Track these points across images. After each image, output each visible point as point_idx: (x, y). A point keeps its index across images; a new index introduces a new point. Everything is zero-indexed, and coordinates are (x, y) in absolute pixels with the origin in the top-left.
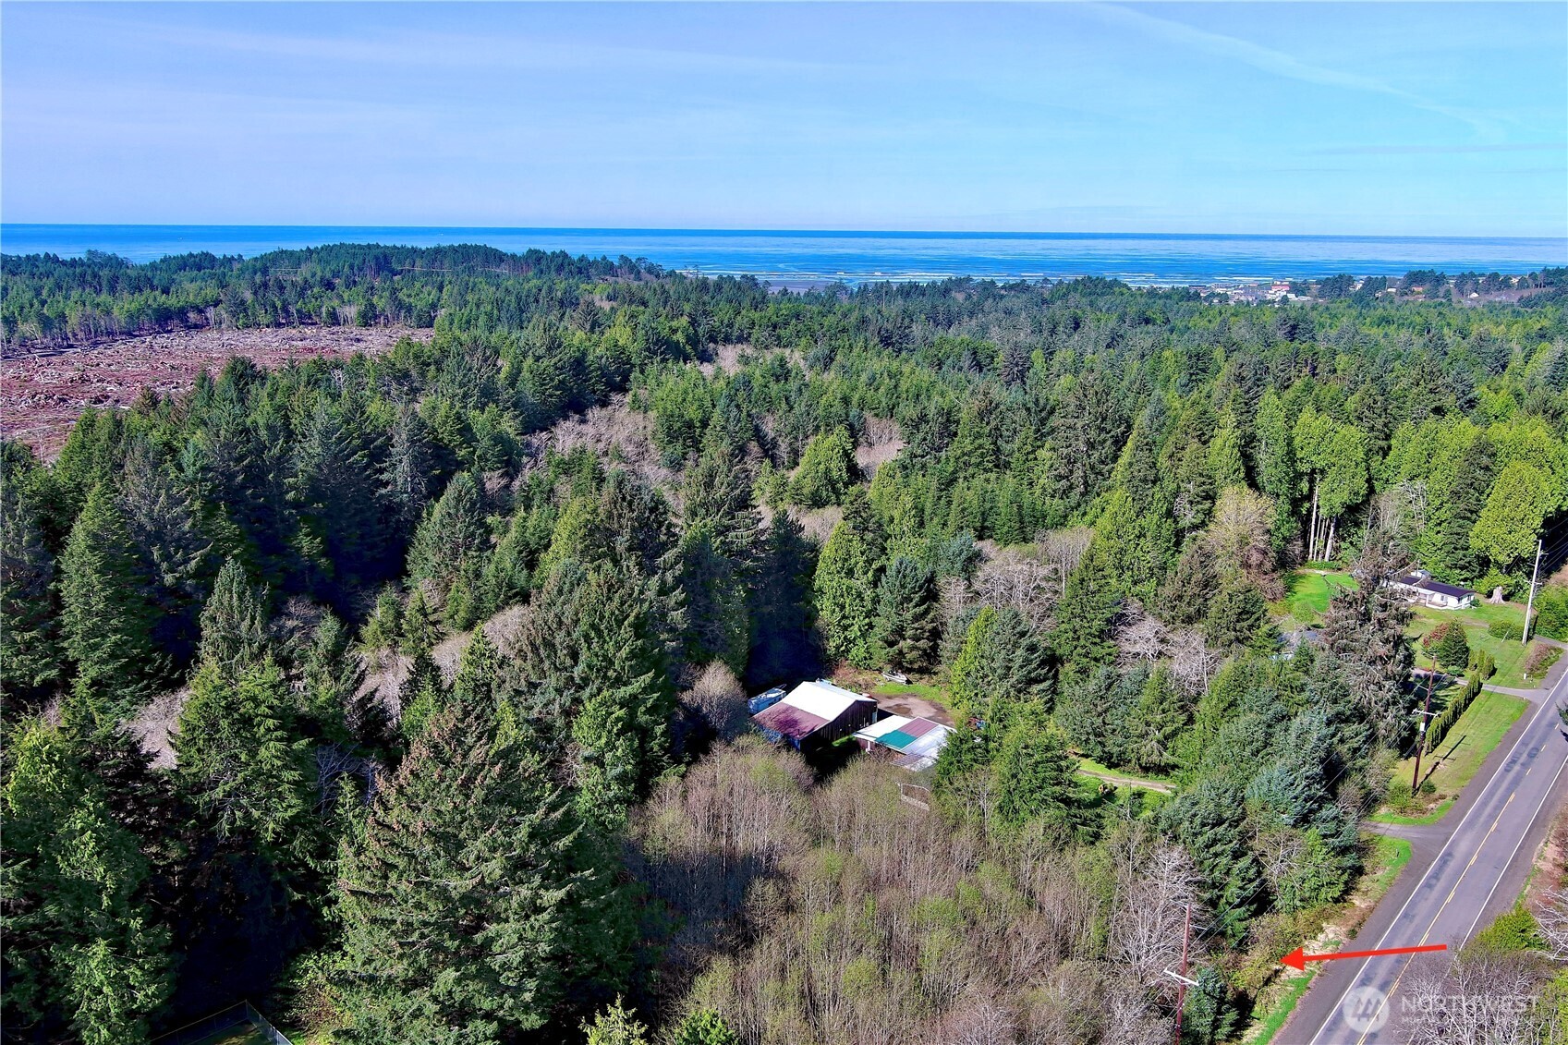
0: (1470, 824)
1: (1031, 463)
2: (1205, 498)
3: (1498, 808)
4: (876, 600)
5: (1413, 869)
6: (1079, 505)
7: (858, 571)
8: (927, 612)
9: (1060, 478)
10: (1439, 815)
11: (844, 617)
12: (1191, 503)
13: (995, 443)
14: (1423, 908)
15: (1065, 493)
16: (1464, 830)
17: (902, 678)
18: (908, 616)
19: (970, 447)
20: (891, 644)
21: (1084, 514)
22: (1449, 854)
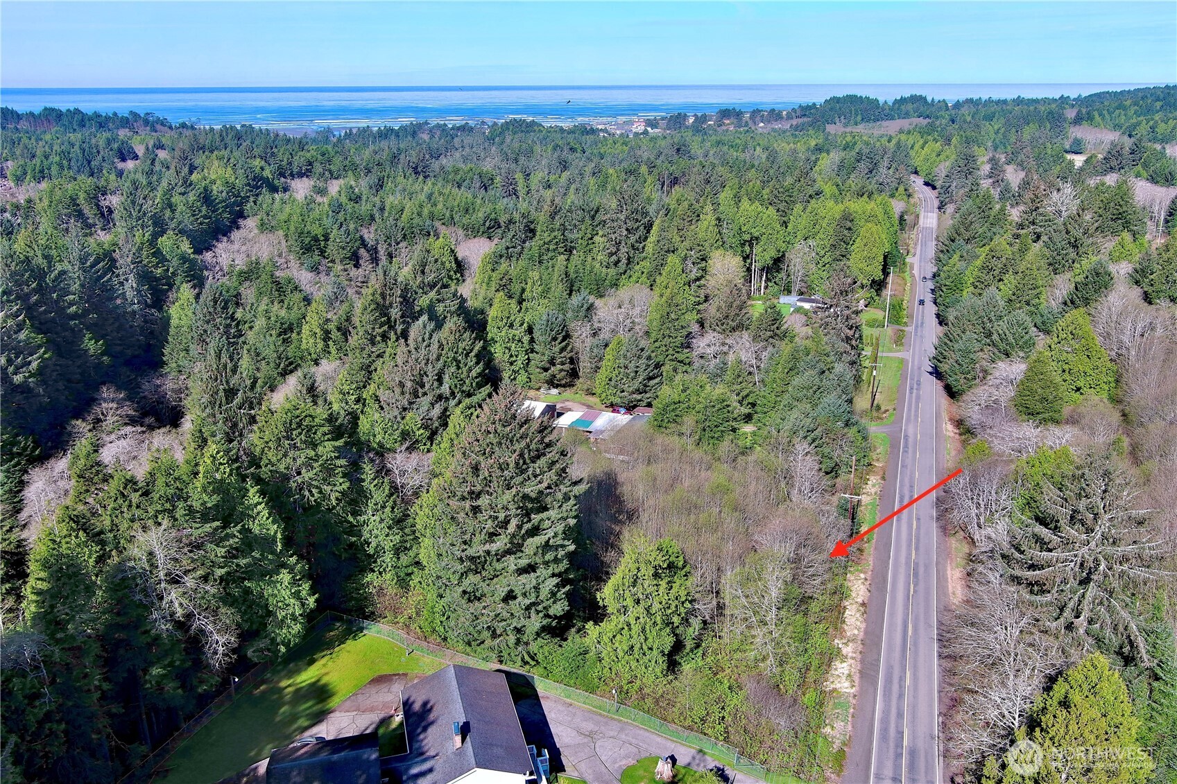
0: (908, 420)
1: (591, 246)
2: (702, 260)
3: (917, 411)
4: (532, 341)
5: (894, 445)
6: (625, 271)
7: (517, 324)
8: (567, 345)
9: (611, 254)
10: (892, 418)
11: (511, 356)
12: (693, 263)
13: (563, 234)
14: (909, 461)
15: (616, 263)
16: (906, 425)
17: (554, 391)
18: (557, 349)
19: (549, 239)
20: (546, 370)
21: (630, 277)
22: (906, 437)
